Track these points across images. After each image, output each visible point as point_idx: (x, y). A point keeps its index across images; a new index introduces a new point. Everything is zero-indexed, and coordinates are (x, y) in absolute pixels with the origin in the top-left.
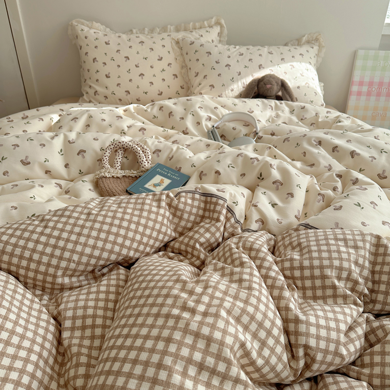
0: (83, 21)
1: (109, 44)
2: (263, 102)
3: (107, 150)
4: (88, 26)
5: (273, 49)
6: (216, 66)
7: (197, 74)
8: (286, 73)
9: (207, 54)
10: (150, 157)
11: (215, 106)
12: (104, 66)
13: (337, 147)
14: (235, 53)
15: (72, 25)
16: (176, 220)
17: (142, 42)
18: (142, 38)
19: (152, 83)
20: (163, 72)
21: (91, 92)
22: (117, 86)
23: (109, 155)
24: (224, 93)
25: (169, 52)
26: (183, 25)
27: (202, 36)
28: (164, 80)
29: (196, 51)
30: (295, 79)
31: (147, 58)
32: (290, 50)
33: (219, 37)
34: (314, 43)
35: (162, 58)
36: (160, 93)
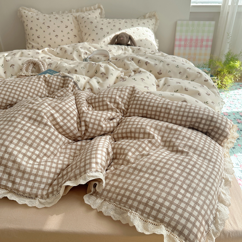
0: (25, 7)
1: (39, 19)
2: (118, 47)
3: (25, 64)
4: (28, 11)
5: (128, 20)
6: (95, 29)
7: (86, 34)
8: (134, 33)
9: (91, 23)
10: (46, 67)
11: (89, 47)
12: (36, 32)
13: (140, 60)
14: (106, 22)
15: (19, 10)
16: (49, 88)
17: (57, 18)
18: (57, 16)
19: (62, 40)
20: (68, 34)
21: (30, 46)
22: (44, 42)
23: (25, 66)
25: (71, 23)
26: (80, 9)
27: (90, 14)
28: (69, 38)
29: (85, 22)
30: (139, 36)
31: (59, 26)
32: (137, 21)
33: (100, 15)
34: (153, 17)
35: (67, 26)
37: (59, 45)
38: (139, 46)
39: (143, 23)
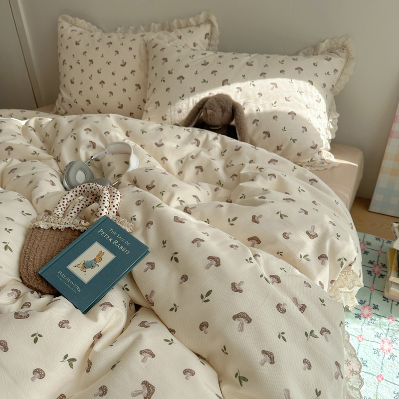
0: (69, 16)
1: (78, 44)
7: (150, 85)
9: (163, 61)
12: (70, 70)
14: (198, 62)
17: (110, 43)
19: (111, 93)
20: (125, 81)
21: (60, 98)
24: (168, 114)
25: (134, 56)
27: (180, 38)
28: (124, 90)
29: (155, 57)
30: (272, 104)
31: (110, 62)
32: (283, 61)
33: (209, 39)
34: (339, 52)
35: (126, 63)
36: (121, 106)
37: (105, 102)
38: (264, 132)
39: (296, 67)
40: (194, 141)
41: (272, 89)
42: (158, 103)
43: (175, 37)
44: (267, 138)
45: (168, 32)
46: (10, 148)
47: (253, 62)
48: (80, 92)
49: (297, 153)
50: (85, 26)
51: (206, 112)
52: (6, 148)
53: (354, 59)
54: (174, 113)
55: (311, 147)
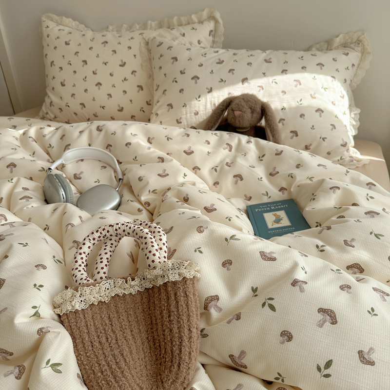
4: (56, 22)
7: (158, 87)
12: (60, 71)
14: (212, 60)
17: (105, 43)
18: (110, 37)
19: (110, 95)
20: (125, 82)
21: (48, 101)
22: (72, 96)
24: (184, 117)
25: (135, 56)
27: (184, 35)
28: (125, 92)
29: (161, 56)
30: (298, 102)
31: (107, 63)
32: (302, 57)
33: (213, 36)
34: (354, 47)
35: (125, 63)
36: (121, 109)
37: (102, 106)
38: (291, 132)
39: (317, 63)
40: (226, 146)
41: (296, 86)
42: (170, 106)
43: (178, 35)
44: (295, 137)
45: (169, 30)
46: (12, 165)
47: (270, 59)
48: (73, 95)
49: (327, 152)
50: (72, 25)
51: (234, 113)
52: (8, 164)
53: (370, 53)
54: (190, 116)
55: (342, 145)
